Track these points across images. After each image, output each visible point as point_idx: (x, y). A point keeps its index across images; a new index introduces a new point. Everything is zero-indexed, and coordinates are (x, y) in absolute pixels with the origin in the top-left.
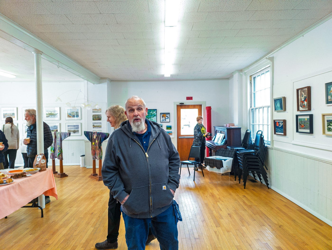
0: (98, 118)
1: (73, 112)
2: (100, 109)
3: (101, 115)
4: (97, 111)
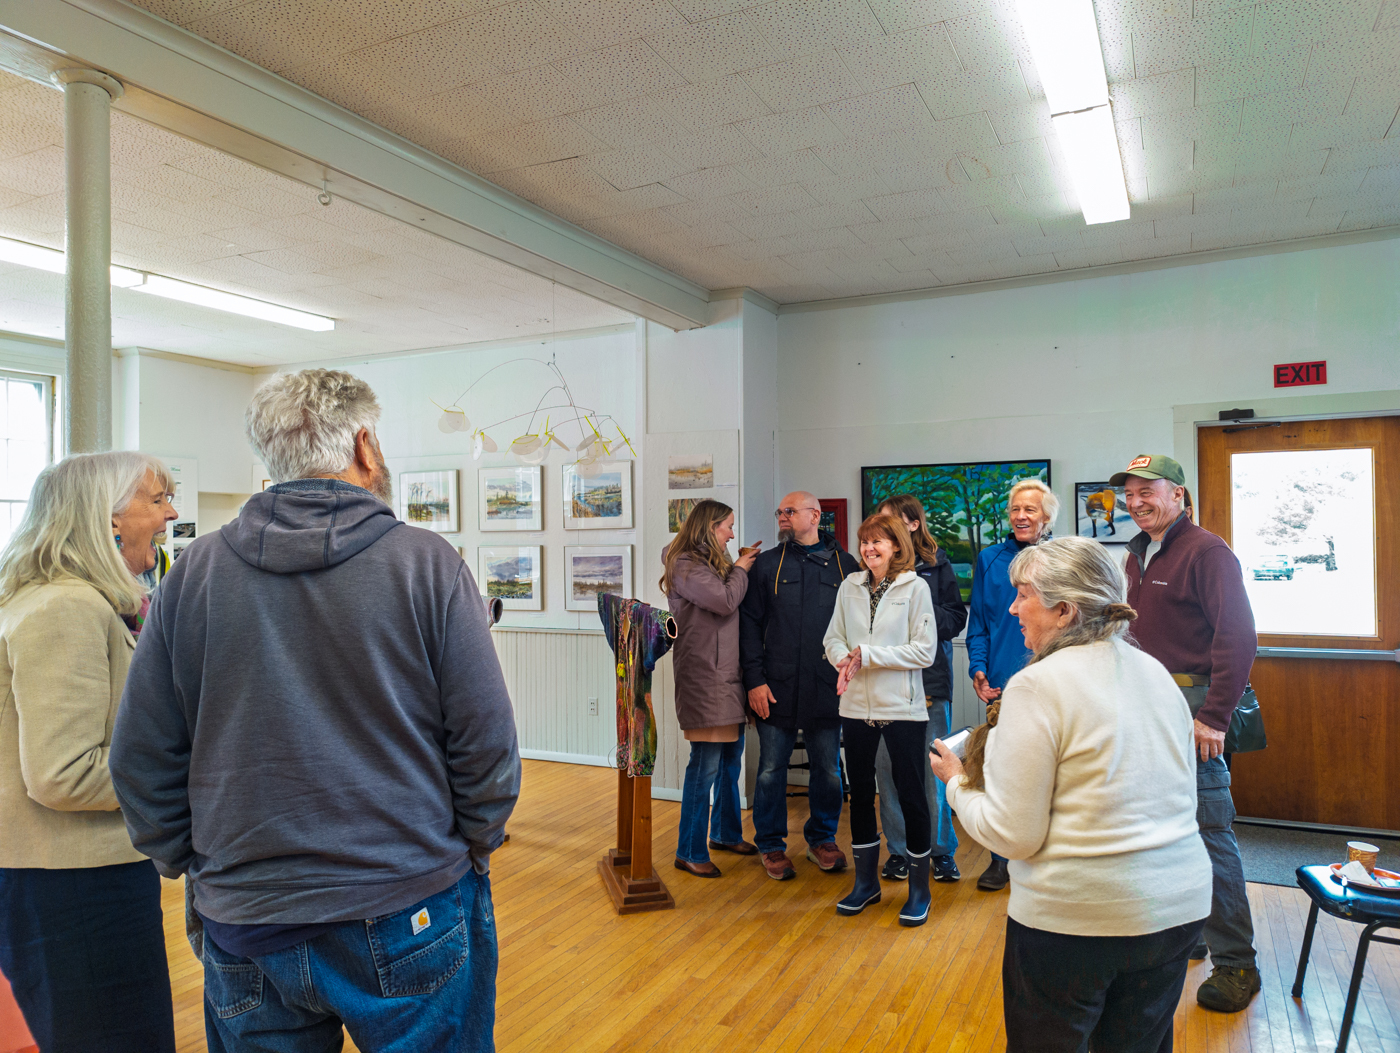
1: (595, 490)
4: (692, 478)
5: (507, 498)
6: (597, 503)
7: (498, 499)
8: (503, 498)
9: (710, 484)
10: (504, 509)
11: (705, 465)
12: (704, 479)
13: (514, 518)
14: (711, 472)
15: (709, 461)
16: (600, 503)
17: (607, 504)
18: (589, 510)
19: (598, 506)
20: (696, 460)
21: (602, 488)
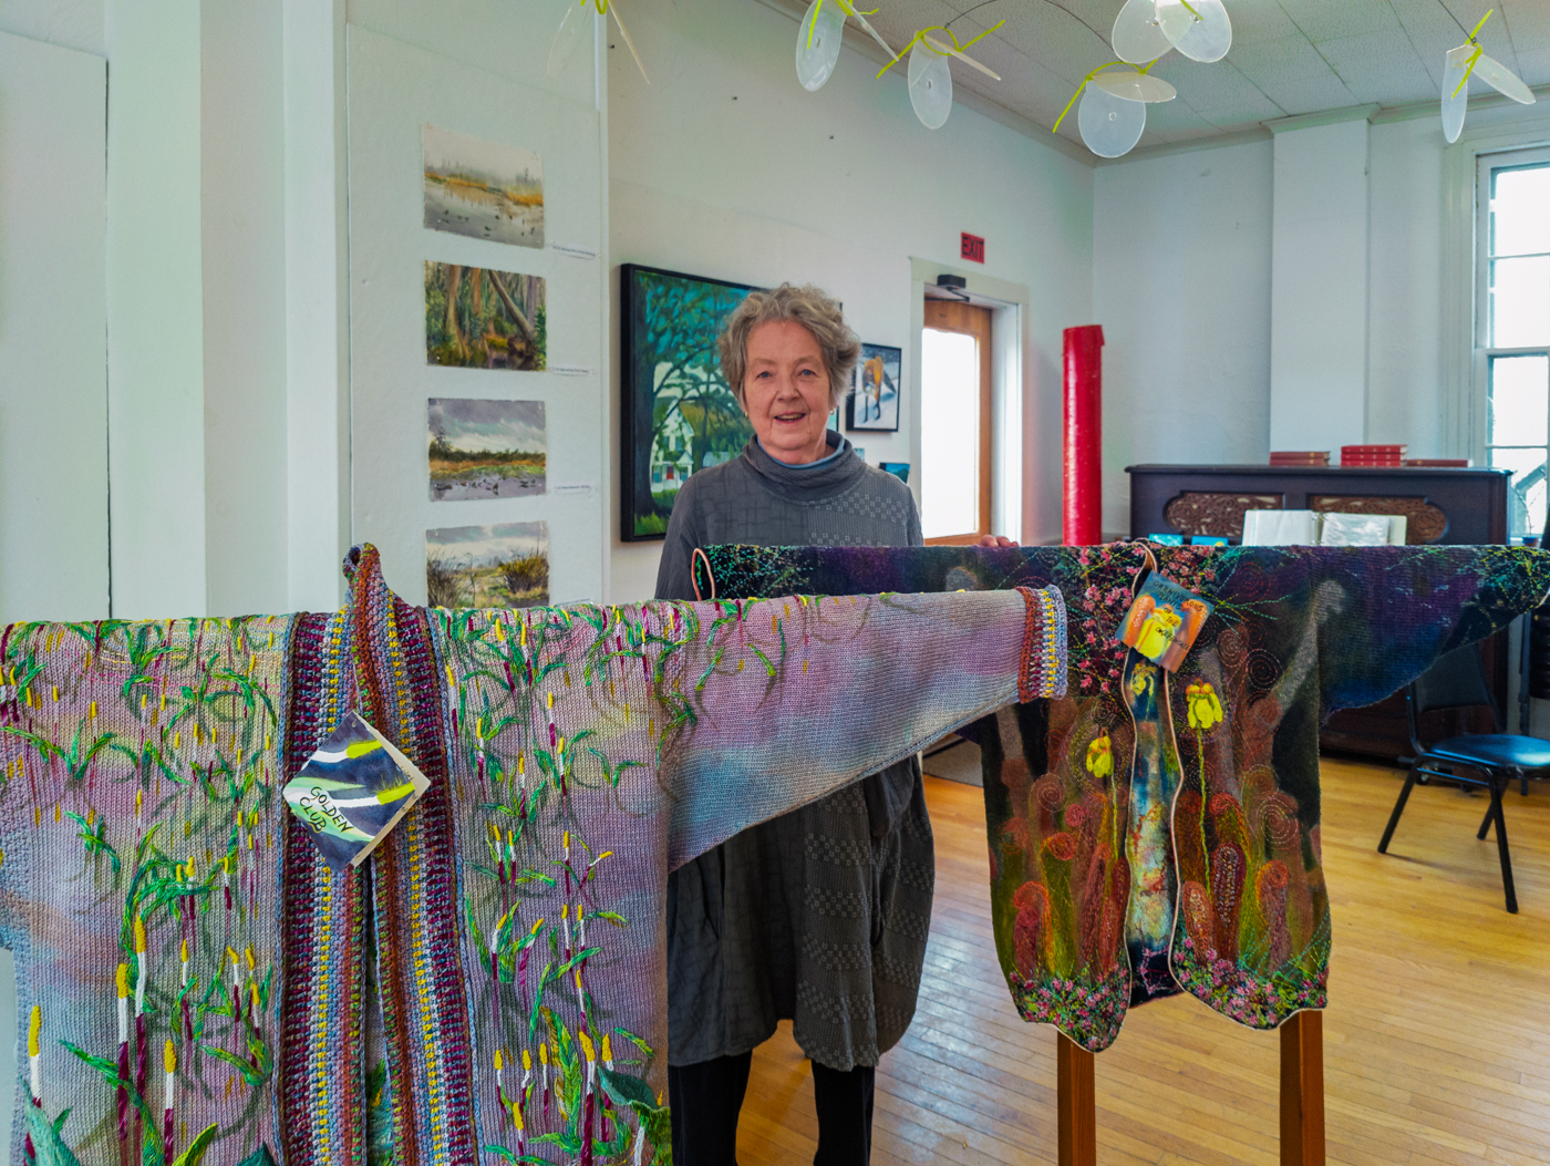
0: (500, 331)
2: (524, 193)
3: (535, 283)
4: (493, 210)
9: (534, 239)
11: (524, 180)
12: (521, 220)
14: (540, 204)
15: (534, 174)
20: (503, 161)
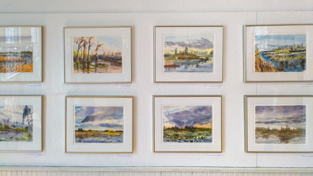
1: (280, 49)
5: (186, 53)
6: (281, 60)
7: (176, 54)
8: (182, 54)
10: (183, 64)
13: (193, 71)
16: (284, 60)
17: (291, 60)
18: (273, 65)
19: (282, 63)
21: (286, 47)
